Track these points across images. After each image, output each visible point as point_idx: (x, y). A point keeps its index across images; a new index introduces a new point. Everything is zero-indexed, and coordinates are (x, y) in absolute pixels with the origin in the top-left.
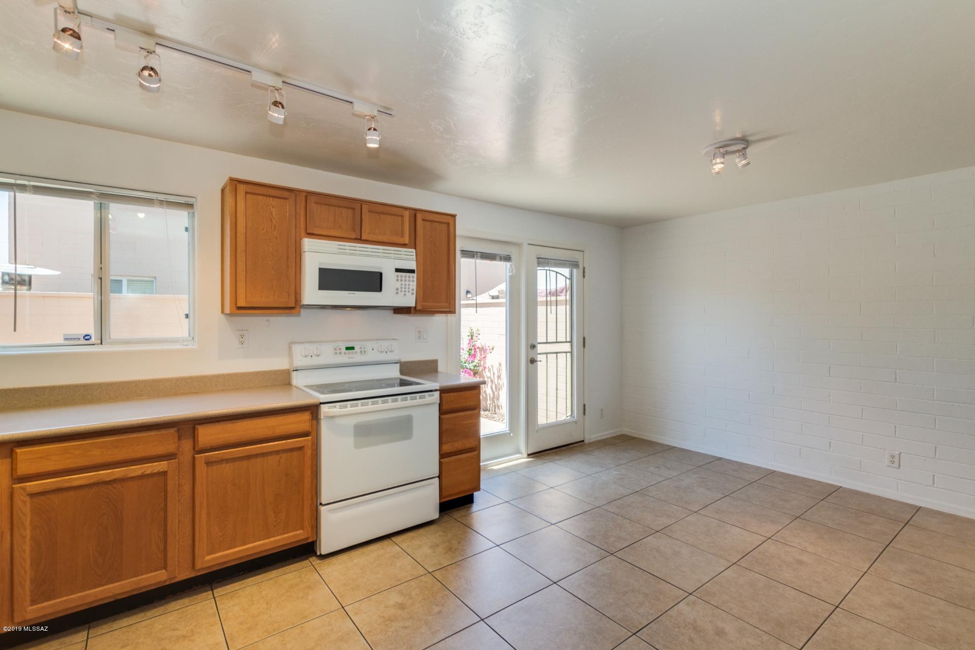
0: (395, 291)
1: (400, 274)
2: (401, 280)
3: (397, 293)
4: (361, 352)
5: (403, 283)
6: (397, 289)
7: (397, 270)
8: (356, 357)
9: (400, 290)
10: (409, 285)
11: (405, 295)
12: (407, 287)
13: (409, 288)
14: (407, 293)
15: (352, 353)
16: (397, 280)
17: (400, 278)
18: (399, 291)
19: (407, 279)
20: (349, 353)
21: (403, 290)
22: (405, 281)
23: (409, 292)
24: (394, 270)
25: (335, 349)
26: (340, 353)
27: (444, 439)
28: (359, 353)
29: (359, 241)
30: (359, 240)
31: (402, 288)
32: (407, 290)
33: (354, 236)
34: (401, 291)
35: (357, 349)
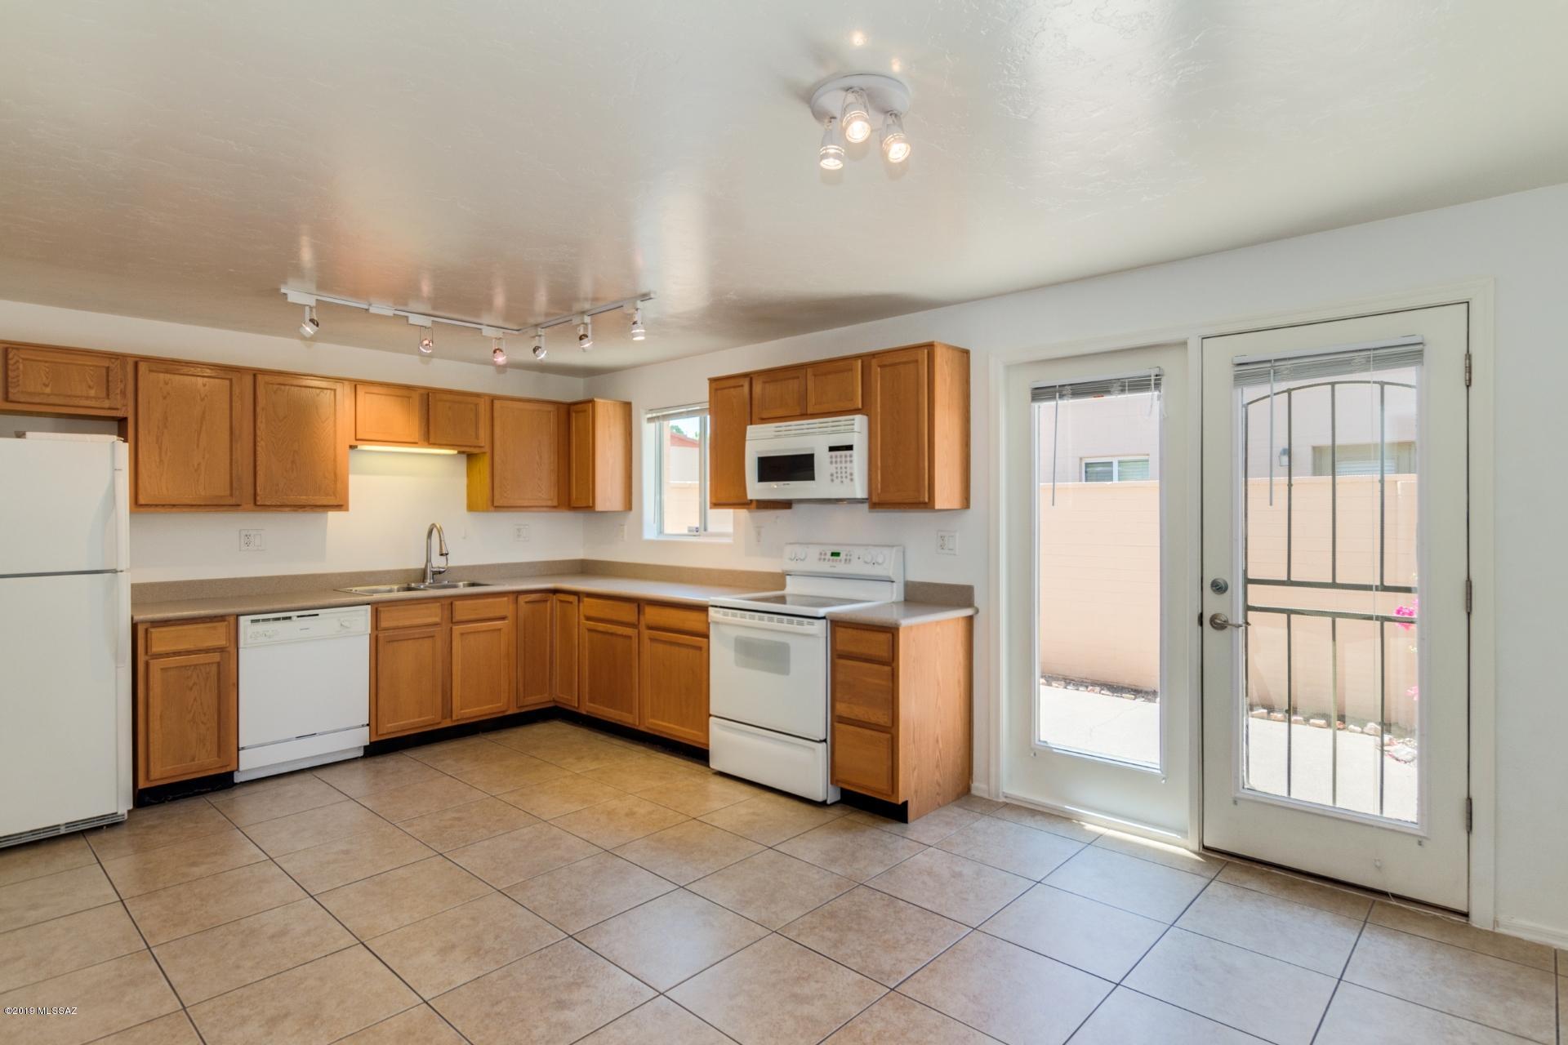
0: (830, 478)
1: (834, 453)
2: (836, 462)
3: (832, 480)
4: (846, 560)
5: (839, 465)
6: (832, 475)
7: (832, 449)
8: (840, 567)
9: (835, 475)
10: (846, 468)
11: (842, 482)
12: (844, 470)
13: (846, 472)
14: (844, 479)
15: (836, 561)
16: (831, 463)
17: (834, 460)
18: (834, 478)
19: (843, 459)
20: (833, 560)
21: (839, 475)
22: (841, 462)
23: (846, 477)
24: (828, 449)
25: (821, 554)
26: (824, 559)
27: (838, 695)
28: (843, 561)
29: (805, 417)
30: (804, 415)
31: (837, 473)
32: (844, 475)
33: (798, 413)
34: (837, 477)
35: (842, 556)
